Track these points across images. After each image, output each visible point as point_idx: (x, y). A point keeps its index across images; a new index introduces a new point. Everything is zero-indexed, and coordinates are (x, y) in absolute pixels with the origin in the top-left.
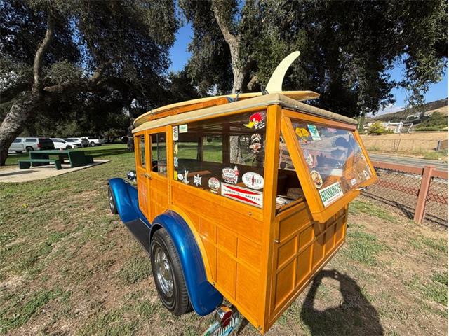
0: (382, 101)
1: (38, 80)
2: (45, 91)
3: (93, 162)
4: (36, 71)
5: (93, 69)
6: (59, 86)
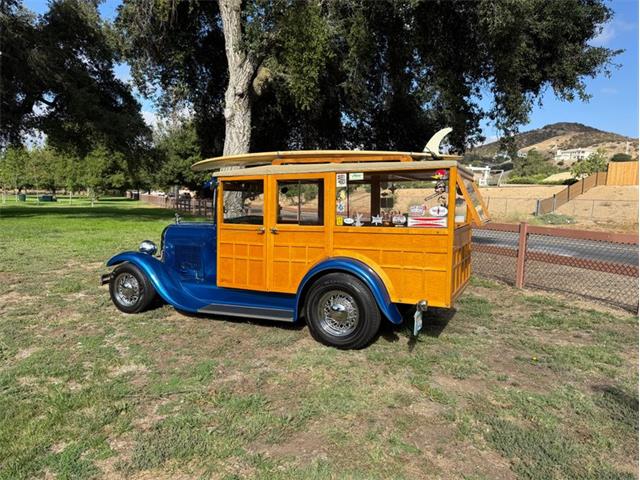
0: (470, 137)
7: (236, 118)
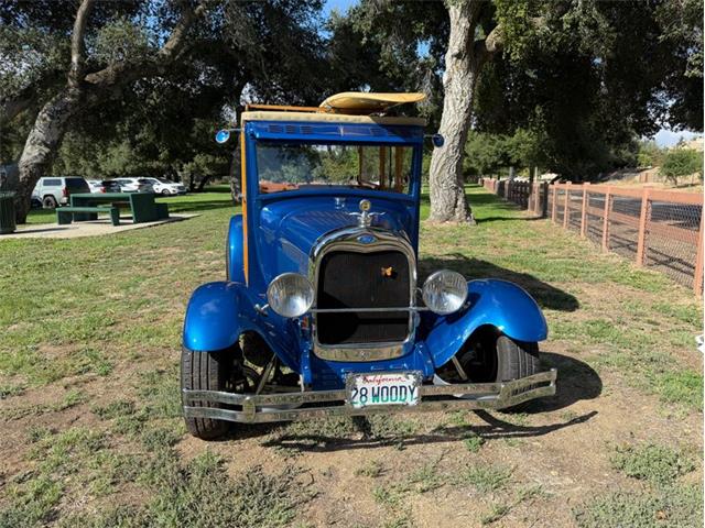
1: (79, 63)
2: (88, 82)
3: (168, 217)
4: (75, 45)
5: (167, 25)
6: (109, 70)
7: (453, 83)
